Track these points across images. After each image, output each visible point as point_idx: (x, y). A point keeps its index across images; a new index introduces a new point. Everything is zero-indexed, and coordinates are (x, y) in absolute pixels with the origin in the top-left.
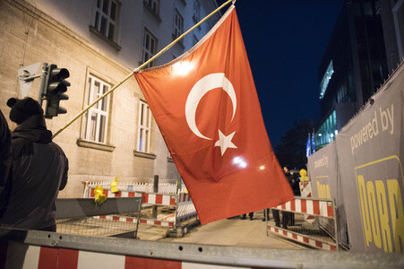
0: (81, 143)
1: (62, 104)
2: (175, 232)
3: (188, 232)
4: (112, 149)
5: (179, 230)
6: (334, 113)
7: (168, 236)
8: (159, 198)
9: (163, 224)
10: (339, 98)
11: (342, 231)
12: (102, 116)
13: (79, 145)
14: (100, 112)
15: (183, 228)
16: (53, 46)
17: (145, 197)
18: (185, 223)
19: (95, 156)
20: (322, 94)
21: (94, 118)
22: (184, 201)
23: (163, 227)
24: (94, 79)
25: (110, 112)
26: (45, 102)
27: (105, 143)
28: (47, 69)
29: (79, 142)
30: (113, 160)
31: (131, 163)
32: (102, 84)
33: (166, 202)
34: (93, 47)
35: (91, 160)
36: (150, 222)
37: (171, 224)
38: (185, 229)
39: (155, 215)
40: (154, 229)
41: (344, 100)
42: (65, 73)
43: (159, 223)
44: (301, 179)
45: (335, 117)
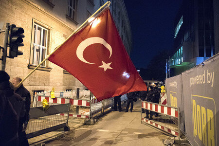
0: (31, 67)
1: (20, 49)
2: (89, 121)
3: (97, 121)
4: (50, 70)
5: (92, 120)
6: (182, 48)
7: (85, 124)
8: (80, 102)
9: (82, 117)
10: (185, 38)
11: (182, 124)
12: (43, 49)
13: (29, 68)
14: (42, 47)
15: (94, 119)
16: (10, 5)
17: (71, 101)
18: (95, 115)
19: (40, 74)
20: (176, 35)
21: (38, 50)
22: (94, 103)
23: (82, 118)
24: (37, 26)
25: (48, 47)
26: (8, 48)
27: (45, 66)
28: (9, 27)
29: (29, 67)
30: (51, 76)
31: (62, 78)
32: (43, 28)
33: (84, 104)
34: (36, 5)
35: (37, 77)
36: (75, 116)
37: (87, 116)
38: (95, 120)
39: (77, 111)
40: (77, 119)
41: (188, 40)
42: (21, 30)
43: (80, 116)
44: (162, 91)
45: (182, 50)
